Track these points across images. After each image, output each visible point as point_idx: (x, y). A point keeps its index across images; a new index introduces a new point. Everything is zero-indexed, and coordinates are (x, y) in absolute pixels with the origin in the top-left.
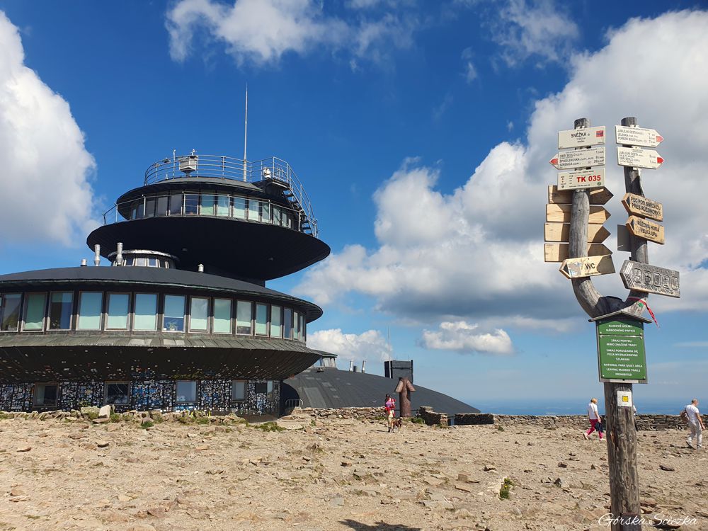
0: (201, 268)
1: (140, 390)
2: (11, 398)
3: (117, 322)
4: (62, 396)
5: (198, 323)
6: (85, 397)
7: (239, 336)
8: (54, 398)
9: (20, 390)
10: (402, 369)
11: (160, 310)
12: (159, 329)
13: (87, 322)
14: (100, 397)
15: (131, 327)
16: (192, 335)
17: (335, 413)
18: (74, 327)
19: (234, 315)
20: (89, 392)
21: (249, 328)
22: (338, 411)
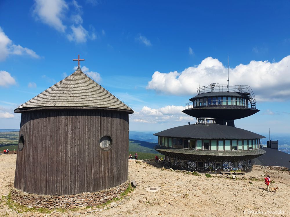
0: (226, 124)
1: (224, 164)
2: (191, 164)
3: (221, 148)
4: (205, 165)
5: (240, 147)
6: (211, 166)
7: (250, 150)
8: (203, 166)
9: (193, 163)
10: (274, 144)
11: (231, 145)
12: (231, 150)
13: (213, 148)
14: (214, 166)
15: (225, 150)
16: (239, 151)
17: (268, 168)
18: (210, 149)
19: (248, 145)
20: (212, 165)
21: (251, 147)
22: (269, 167)
